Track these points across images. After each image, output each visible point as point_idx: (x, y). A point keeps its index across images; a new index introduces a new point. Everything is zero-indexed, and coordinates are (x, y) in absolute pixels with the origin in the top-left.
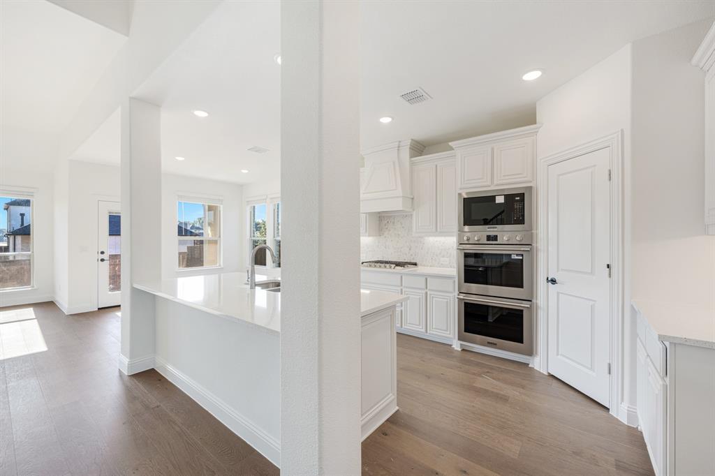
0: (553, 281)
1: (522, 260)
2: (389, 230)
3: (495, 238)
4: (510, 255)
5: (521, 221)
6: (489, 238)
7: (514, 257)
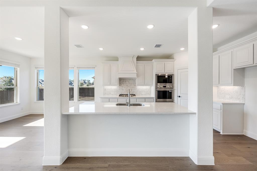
0: (179, 97)
1: (171, 92)
2: (124, 84)
3: (165, 87)
4: (169, 91)
5: (171, 83)
6: (164, 87)
7: (170, 91)
